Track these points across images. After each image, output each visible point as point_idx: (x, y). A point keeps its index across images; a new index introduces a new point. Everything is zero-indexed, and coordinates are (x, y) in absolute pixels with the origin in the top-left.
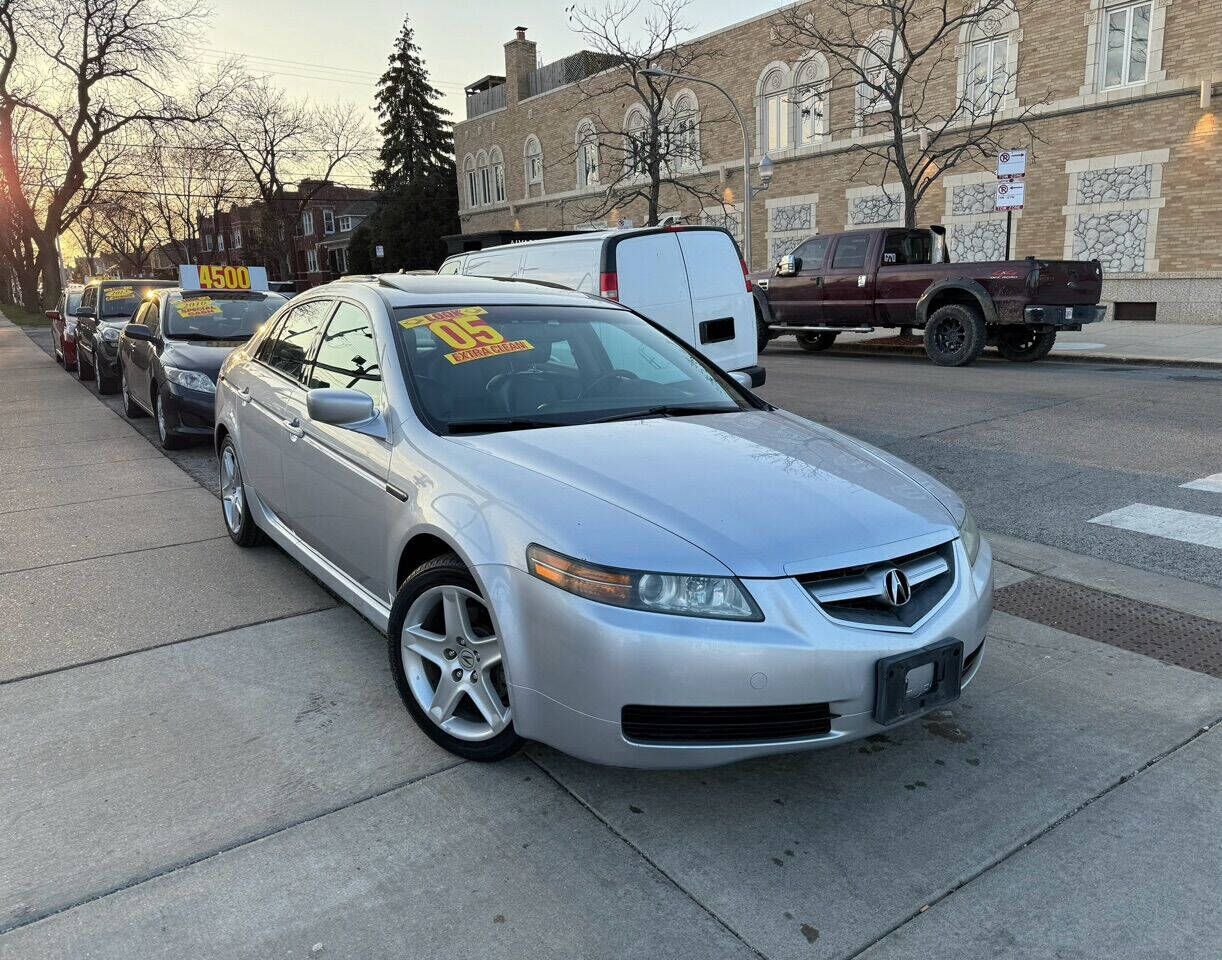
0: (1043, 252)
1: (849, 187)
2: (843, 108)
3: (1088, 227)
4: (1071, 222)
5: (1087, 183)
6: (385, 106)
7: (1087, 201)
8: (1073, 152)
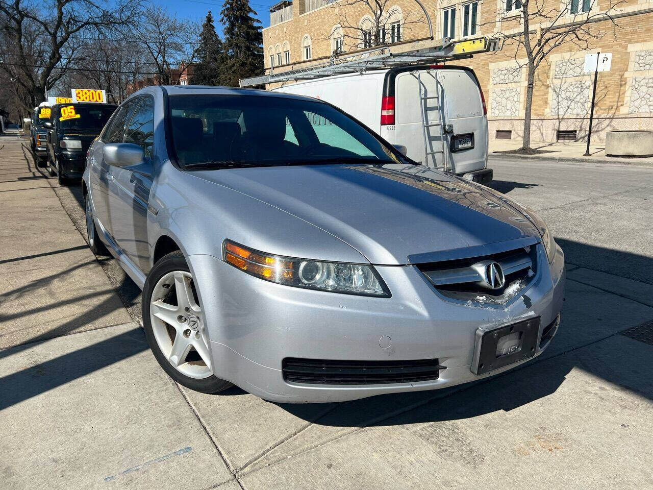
0: (611, 100)
1: (491, 62)
2: (489, 15)
3: (640, 85)
4: (630, 82)
5: (641, 58)
6: (225, 19)
7: (641, 68)
8: (633, 39)
